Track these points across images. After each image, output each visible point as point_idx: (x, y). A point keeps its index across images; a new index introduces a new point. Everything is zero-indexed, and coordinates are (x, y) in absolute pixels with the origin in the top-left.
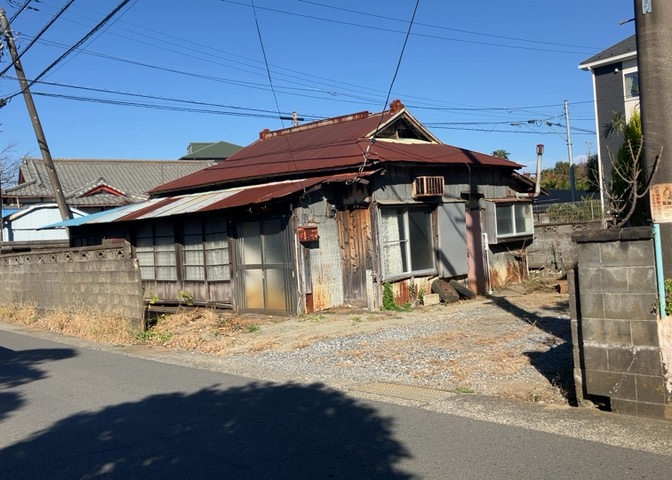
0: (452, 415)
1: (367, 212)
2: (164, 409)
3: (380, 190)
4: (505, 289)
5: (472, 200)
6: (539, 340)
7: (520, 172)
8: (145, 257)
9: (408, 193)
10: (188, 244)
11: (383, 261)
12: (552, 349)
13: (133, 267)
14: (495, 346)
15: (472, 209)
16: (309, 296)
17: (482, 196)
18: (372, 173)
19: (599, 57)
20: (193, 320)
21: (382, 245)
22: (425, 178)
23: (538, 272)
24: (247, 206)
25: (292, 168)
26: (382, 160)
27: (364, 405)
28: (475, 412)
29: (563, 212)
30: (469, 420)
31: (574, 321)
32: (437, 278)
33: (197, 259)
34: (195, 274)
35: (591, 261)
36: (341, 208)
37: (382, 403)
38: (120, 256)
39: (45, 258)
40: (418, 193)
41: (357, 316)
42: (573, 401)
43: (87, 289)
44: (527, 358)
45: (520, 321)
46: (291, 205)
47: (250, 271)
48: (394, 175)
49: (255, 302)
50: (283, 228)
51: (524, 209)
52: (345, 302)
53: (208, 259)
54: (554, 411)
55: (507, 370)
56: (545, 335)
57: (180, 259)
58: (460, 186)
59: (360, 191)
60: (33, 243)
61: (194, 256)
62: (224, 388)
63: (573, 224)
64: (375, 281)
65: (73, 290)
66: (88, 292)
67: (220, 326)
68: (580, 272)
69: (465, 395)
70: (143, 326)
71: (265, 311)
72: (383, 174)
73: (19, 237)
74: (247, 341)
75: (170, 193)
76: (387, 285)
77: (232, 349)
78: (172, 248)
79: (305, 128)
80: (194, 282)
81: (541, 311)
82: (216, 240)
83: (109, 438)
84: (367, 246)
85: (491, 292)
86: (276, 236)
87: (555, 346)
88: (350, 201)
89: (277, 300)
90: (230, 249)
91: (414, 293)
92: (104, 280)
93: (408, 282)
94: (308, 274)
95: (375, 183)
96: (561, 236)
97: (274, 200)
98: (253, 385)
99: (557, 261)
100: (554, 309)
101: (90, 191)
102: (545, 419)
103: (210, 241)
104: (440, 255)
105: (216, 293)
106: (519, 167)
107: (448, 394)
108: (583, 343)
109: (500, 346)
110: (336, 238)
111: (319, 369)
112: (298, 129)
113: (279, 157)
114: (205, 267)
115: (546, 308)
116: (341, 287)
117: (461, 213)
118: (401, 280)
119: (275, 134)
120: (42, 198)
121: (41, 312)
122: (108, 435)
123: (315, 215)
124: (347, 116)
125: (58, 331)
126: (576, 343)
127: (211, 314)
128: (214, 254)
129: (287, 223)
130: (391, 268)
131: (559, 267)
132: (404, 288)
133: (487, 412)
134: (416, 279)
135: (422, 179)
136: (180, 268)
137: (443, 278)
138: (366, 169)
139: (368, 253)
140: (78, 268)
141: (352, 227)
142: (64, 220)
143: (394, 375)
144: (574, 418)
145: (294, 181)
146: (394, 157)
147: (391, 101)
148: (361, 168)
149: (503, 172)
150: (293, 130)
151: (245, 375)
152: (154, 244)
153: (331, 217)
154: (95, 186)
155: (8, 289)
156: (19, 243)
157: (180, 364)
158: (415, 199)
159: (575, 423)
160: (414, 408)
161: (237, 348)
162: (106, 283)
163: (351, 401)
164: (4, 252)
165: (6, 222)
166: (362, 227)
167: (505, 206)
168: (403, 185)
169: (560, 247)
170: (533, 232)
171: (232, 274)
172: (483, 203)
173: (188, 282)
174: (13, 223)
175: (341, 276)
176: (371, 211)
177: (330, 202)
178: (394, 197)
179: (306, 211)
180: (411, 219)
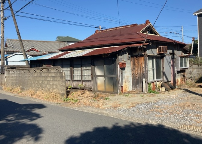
1: (143, 58)
3: (148, 50)
4: (182, 86)
5: (173, 54)
9: (155, 52)
10: (75, 68)
11: (148, 76)
13: (63, 75)
15: (172, 59)
16: (122, 87)
17: (175, 54)
18: (147, 44)
20: (82, 94)
21: (148, 70)
22: (162, 47)
24: (102, 55)
26: (151, 40)
32: (163, 82)
33: (78, 73)
34: (76, 78)
36: (132, 56)
40: (159, 52)
43: (42, 82)
46: (117, 55)
47: (99, 78)
49: (101, 88)
50: (113, 63)
51: (186, 59)
52: (133, 89)
53: (83, 73)
57: (72, 72)
58: (170, 50)
59: (140, 50)
61: (77, 72)
63: (198, 65)
64: (146, 82)
65: (36, 82)
70: (66, 96)
71: (105, 92)
72: (150, 44)
73: (10, 64)
76: (149, 84)
77: (104, 106)
78: (69, 69)
79: (112, 29)
80: (77, 81)
85: (177, 87)
86: (111, 66)
88: (137, 54)
90: (92, 69)
91: (157, 87)
92: (50, 79)
93: (155, 83)
94: (122, 79)
96: (194, 69)
99: (193, 77)
101: (29, 50)
103: (84, 66)
104: (164, 74)
105: (85, 85)
106: (186, 45)
110: (130, 67)
112: (110, 30)
113: (106, 39)
114: (82, 76)
116: (132, 84)
117: (170, 60)
118: (153, 83)
119: (101, 31)
120: (13, 52)
121: (23, 89)
123: (124, 58)
124: (129, 25)
125: (31, 96)
127: (88, 92)
128: (85, 71)
129: (115, 61)
131: (193, 79)
132: (154, 85)
134: (157, 82)
136: (72, 76)
137: (165, 82)
138: (146, 43)
139: (143, 72)
140: (39, 75)
141: (136, 63)
142: (25, 59)
148: (144, 42)
149: (181, 47)
150: (108, 30)
151: (122, 118)
152: (62, 67)
153: (129, 59)
155: (10, 81)
156: (10, 66)
158: (158, 54)
164: (8, 68)
165: (6, 59)
166: (141, 63)
167: (181, 57)
168: (154, 49)
169: (193, 72)
170: (188, 67)
171: (92, 78)
172: (175, 57)
173: (75, 81)
174: (8, 59)
175: (132, 80)
176: (145, 58)
177: (129, 54)
178: (152, 53)
179: (121, 57)
180: (156, 61)
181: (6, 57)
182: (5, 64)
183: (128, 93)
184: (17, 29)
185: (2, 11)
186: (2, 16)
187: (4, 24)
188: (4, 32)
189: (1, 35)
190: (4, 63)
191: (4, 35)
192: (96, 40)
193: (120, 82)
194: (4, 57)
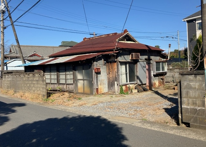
0: (140, 127)
1: (116, 64)
2: (52, 123)
3: (120, 57)
4: (158, 88)
5: (148, 61)
6: (168, 104)
7: (163, 52)
8: (47, 76)
9: (128, 58)
10: (61, 72)
11: (120, 79)
12: (172, 107)
13: (44, 79)
14: (154, 106)
15: (148, 64)
16: (97, 89)
17: (151, 59)
18: (118, 52)
19: (189, 17)
20: (61, 96)
21: (120, 74)
22: (134, 53)
23: (168, 83)
24: (79, 61)
25: (93, 50)
26: (121, 48)
27: (113, 123)
28: (147, 126)
29: (176, 65)
30: (146, 129)
31: (179, 99)
32: (137, 84)
34: (62, 81)
35: (185, 81)
36: (108, 62)
37: (119, 123)
38: (40, 75)
39: (17, 75)
40: (132, 58)
41: (112, 96)
42: (178, 124)
44: (164, 110)
45: (162, 98)
46: (92, 61)
47: (79, 81)
48: (124, 52)
49: (81, 91)
50: (90, 68)
51: (164, 64)
52: (108, 91)
53: (67, 77)
54: (172, 127)
55: (158, 114)
56: (170, 103)
57: (58, 77)
58: (145, 56)
59: (114, 57)
60: (13, 71)
61: (62, 76)
62: (70, 117)
63: (179, 69)
64: (118, 85)
65: (25, 85)
66: (30, 86)
67: (70, 98)
68: (181, 84)
69: (145, 121)
70: (46, 97)
71: (84, 93)
72: (121, 52)
73: (9, 69)
74: (78, 102)
75: (56, 56)
76: (121, 86)
77: (73, 105)
78: (56, 73)
79: (97, 37)
80: (62, 84)
81: (169, 95)
82: (69, 71)
83: (35, 131)
84: (116, 74)
85: (153, 89)
86: (88, 70)
87: (173, 107)
88: (111, 60)
89: (87, 90)
90: (73, 74)
91: (130, 89)
92: (35, 83)
93: (128, 86)
94: (97, 82)
95: (118, 55)
96: (175, 72)
97: (87, 60)
98: (79, 116)
99: (174, 80)
100: (173, 95)
101: (31, 55)
102: (169, 129)
103: (67, 71)
104: (138, 77)
105: (69, 87)
106: (163, 51)
107: (140, 121)
108: (182, 106)
109: (156, 106)
110: (106, 71)
111: (100, 112)
112: (95, 38)
113: (89, 46)
114: (66, 79)
115: (170, 95)
116: (107, 87)
117: (145, 65)
118: (126, 85)
119: (88, 39)
120: (17, 57)
121: (15, 92)
122: (35, 130)
123: (100, 64)
124: (110, 34)
125: (20, 98)
126: (179, 106)
127: (67, 94)
128: (68, 75)
129: (91, 66)
130: (123, 81)
131: (175, 82)
133: (151, 127)
134: (130, 85)
135: (133, 54)
136: (58, 79)
137: (139, 85)
138: (116, 50)
139: (116, 76)
140: (27, 79)
141: (111, 68)
142: (23, 64)
143: (123, 114)
144: (178, 129)
145: (93, 54)
146: (124, 47)
147: (124, 30)
148: (114, 50)
149: (158, 52)
150: (94, 38)
151: (77, 113)
152: (50, 72)
153: (105, 65)
154: (33, 54)
155: (6, 84)
156: (9, 71)
157: (57, 109)
158: (131, 60)
159: (179, 131)
160: (129, 125)
161: (75, 105)
163: (109, 122)
164: (5, 73)
165: (6, 64)
166: (114, 68)
167: (158, 63)
168: (127, 56)
169: (175, 76)
170: (167, 71)
171: (74, 82)
172: (152, 62)
173: (60, 84)
174: (8, 64)
175: (107, 83)
177: (104, 60)
178: (124, 59)
179: (97, 63)
180: (129, 66)
181: (6, 63)
182: (5, 69)
183: (103, 94)
184: (16, 37)
185: (2, 21)
186: (2, 25)
187: (3, 33)
188: (3, 40)
189: (1, 42)
190: (3, 68)
191: (3, 43)
192: (81, 47)
193: (95, 84)
194: (4, 62)
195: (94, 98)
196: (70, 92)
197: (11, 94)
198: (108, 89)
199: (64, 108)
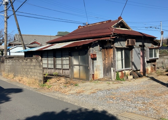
1: (112, 50)
3: (116, 43)
5: (142, 47)
8: (45, 61)
9: (124, 44)
10: (57, 58)
13: (41, 64)
15: (142, 50)
16: (93, 75)
17: (145, 46)
18: (115, 37)
20: (58, 81)
21: (116, 60)
24: (75, 47)
25: (89, 36)
26: (118, 34)
29: (163, 52)
32: (132, 71)
33: (60, 62)
34: (59, 67)
36: (103, 48)
38: (37, 61)
39: (16, 60)
40: (127, 44)
41: (108, 82)
46: (89, 47)
47: (75, 66)
48: (120, 38)
49: (76, 76)
50: (86, 54)
51: (156, 51)
52: (104, 77)
53: (63, 62)
57: (55, 62)
58: (139, 43)
59: (110, 43)
60: (15, 56)
61: (59, 61)
64: (114, 71)
66: (28, 71)
67: (66, 84)
70: (43, 82)
71: (79, 79)
72: (118, 38)
73: (12, 54)
74: (75, 90)
75: (52, 43)
76: (117, 72)
77: (70, 92)
78: (53, 59)
79: (91, 25)
80: (59, 69)
82: (65, 57)
84: (112, 60)
85: (146, 75)
86: (84, 56)
88: (107, 46)
89: (83, 75)
90: (69, 60)
91: (125, 75)
93: (123, 72)
94: (93, 68)
95: (116, 40)
96: (165, 59)
97: (84, 45)
101: (32, 43)
104: (133, 64)
105: (65, 72)
106: (156, 38)
110: (102, 57)
113: (84, 33)
114: (62, 64)
116: (103, 72)
117: (139, 51)
118: (121, 71)
119: (82, 27)
121: (15, 76)
123: (96, 50)
124: (105, 21)
125: (19, 82)
127: (63, 79)
128: (65, 61)
129: (87, 52)
130: (118, 67)
132: (122, 74)
134: (126, 71)
135: (129, 40)
136: (55, 65)
137: (134, 71)
138: (113, 36)
139: (112, 62)
140: (25, 64)
141: (107, 54)
142: (24, 50)
145: (89, 40)
148: (111, 36)
149: (151, 40)
152: (47, 57)
153: (100, 51)
156: (12, 56)
157: (54, 97)
158: (126, 46)
162: (33, 69)
164: (6, 58)
166: (110, 54)
167: (151, 49)
168: (123, 42)
169: (165, 62)
170: (159, 58)
171: (70, 67)
172: (145, 48)
173: (57, 69)
174: (10, 50)
175: (103, 69)
176: (113, 49)
177: (100, 46)
178: (120, 45)
179: (93, 49)
180: (125, 52)
181: (9, 49)
182: (8, 54)
183: (99, 80)
185: (5, 11)
186: (5, 15)
187: (7, 22)
188: (7, 28)
189: (5, 31)
190: (6, 54)
191: (7, 31)
192: (76, 34)
193: (91, 70)
194: (7, 48)
195: (91, 84)
196: (66, 77)
197: (11, 78)
198: (104, 74)
199: (61, 96)
